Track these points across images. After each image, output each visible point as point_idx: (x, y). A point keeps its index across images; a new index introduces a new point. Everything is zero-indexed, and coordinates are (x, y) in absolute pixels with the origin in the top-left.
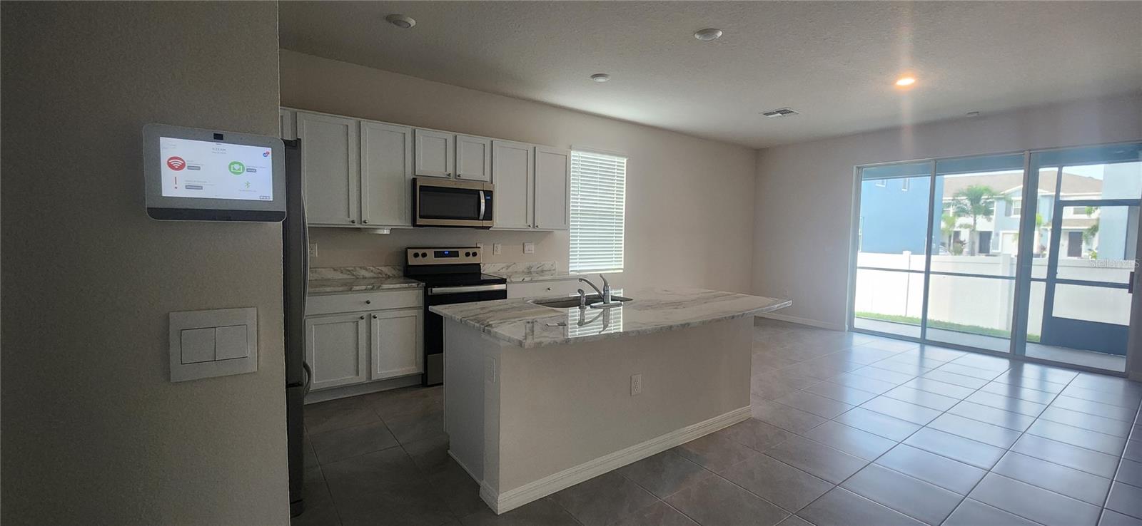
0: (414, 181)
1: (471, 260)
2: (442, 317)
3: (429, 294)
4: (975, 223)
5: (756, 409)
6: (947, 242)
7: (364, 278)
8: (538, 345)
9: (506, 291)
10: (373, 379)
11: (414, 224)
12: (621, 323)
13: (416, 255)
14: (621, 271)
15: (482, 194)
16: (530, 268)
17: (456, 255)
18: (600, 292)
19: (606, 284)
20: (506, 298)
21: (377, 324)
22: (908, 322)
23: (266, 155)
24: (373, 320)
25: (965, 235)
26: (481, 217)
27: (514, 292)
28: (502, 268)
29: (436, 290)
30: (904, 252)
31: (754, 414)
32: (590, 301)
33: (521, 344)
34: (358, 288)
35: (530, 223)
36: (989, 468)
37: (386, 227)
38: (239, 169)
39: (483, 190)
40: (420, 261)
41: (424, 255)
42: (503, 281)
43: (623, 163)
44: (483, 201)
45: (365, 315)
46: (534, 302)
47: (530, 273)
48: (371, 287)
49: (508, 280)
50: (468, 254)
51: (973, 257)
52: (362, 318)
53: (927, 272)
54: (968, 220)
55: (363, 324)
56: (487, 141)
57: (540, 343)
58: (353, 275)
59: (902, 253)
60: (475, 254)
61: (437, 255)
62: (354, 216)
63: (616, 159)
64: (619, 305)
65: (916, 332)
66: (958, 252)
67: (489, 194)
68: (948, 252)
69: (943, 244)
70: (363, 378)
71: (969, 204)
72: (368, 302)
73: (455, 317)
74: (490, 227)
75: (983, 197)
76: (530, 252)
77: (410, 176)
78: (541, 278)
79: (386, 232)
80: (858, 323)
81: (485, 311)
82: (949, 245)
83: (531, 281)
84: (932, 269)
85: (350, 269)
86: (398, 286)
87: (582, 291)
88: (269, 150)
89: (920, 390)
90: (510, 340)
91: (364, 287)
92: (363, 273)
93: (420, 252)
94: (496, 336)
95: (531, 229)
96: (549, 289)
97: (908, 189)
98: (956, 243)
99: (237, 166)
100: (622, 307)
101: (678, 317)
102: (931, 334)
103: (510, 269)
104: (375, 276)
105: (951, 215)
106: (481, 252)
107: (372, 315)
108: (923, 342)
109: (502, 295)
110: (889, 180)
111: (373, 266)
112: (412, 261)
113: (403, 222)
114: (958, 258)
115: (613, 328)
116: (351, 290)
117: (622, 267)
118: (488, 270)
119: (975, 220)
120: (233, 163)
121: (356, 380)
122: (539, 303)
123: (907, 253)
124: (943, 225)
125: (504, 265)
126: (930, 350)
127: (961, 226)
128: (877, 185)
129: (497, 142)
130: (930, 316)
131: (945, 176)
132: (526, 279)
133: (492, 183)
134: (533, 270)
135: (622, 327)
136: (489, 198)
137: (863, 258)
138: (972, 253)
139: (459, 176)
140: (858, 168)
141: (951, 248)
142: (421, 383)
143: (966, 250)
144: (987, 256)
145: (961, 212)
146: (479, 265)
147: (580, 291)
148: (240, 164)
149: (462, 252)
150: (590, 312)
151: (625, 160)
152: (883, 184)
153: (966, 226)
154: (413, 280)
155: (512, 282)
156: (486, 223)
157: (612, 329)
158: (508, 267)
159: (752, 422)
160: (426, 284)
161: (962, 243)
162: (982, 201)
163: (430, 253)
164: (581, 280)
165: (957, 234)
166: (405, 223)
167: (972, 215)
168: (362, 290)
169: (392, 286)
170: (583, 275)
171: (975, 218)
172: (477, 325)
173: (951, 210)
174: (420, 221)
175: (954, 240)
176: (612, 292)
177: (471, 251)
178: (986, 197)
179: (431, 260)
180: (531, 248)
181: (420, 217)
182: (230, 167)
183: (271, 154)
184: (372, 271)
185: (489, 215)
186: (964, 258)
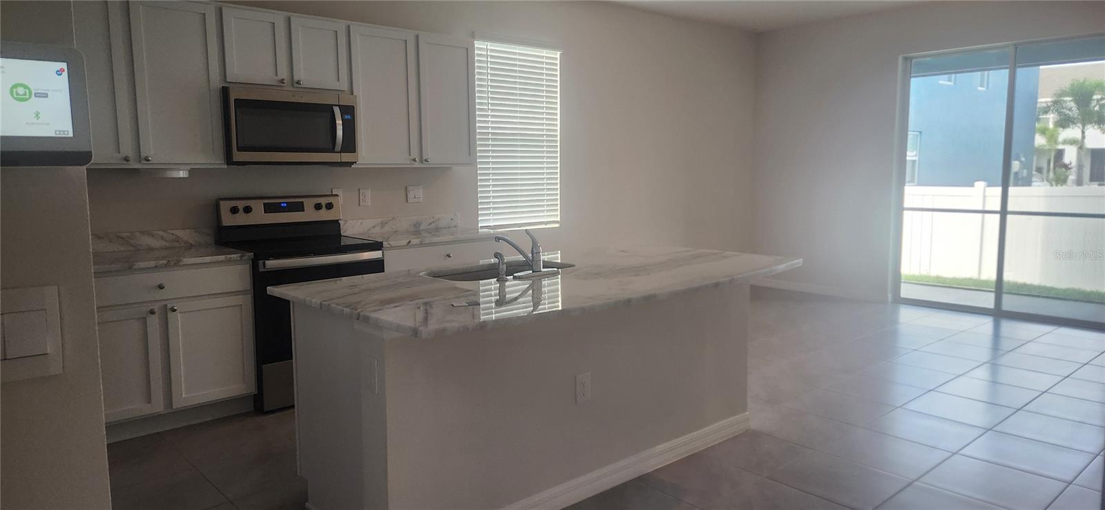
0: (225, 92)
1: (324, 215)
2: (289, 301)
3: (261, 270)
4: (1083, 137)
5: (757, 417)
6: (1045, 165)
7: (150, 249)
8: (440, 334)
9: (383, 260)
10: (174, 408)
11: (229, 160)
12: (560, 299)
13: (234, 210)
14: (557, 225)
15: (337, 111)
16: (417, 225)
17: (299, 207)
18: (525, 256)
19: (535, 244)
20: (384, 271)
21: (178, 321)
22: (975, 286)
23: (59, 72)
24: (170, 315)
25: (1070, 156)
26: (338, 147)
27: (396, 262)
28: (374, 227)
29: (272, 264)
30: (976, 184)
31: (754, 424)
32: (513, 269)
33: (415, 332)
34: (142, 265)
35: (415, 154)
36: (1069, 478)
37: (182, 167)
38: (25, 94)
39: (338, 106)
40: (241, 219)
41: (248, 210)
42: (377, 246)
43: (556, 59)
44: (339, 122)
45: (156, 307)
46: (429, 274)
47: (417, 232)
48: (165, 262)
49: (385, 244)
50: (318, 207)
51: (1080, 187)
52: (152, 312)
53: (1004, 212)
54: (1073, 132)
55: (154, 323)
56: (341, 25)
57: (444, 330)
58: (132, 245)
59: (972, 186)
60: (329, 206)
61: (269, 208)
62: (127, 149)
63: (545, 53)
64: (555, 274)
65: (988, 301)
66: (1061, 180)
67: (349, 111)
68: (1046, 182)
69: (1039, 170)
70: (158, 406)
71: (1075, 109)
72: (161, 287)
73: (311, 302)
74: (353, 163)
75: (1095, 97)
76: (416, 200)
77: (216, 83)
78: (435, 239)
79: (182, 174)
80: (906, 291)
81: (356, 290)
82: (1048, 171)
83: (421, 244)
84: (1010, 208)
85: (125, 235)
86: (208, 259)
87: (500, 255)
88: (64, 65)
89: (994, 382)
90: (398, 328)
91: (152, 264)
92: (147, 241)
93: (241, 205)
94: (378, 325)
95: (417, 165)
96: (449, 256)
97: (987, 88)
98: (1057, 169)
99: (21, 90)
100: (559, 276)
101: (641, 286)
102: (1009, 303)
103: (387, 228)
104: (167, 244)
105: (1051, 126)
106: (339, 202)
107: (169, 306)
108: (998, 314)
109: (377, 266)
110: (958, 75)
111: (164, 231)
112: (228, 220)
113: (210, 158)
114: (1059, 190)
115: (546, 306)
116: (130, 268)
117: (558, 219)
118: (352, 229)
119: (1083, 133)
120: (15, 86)
121: (147, 410)
122: (437, 275)
123: (980, 185)
124: (1040, 141)
125: (379, 220)
126: (1008, 327)
127: (1065, 142)
128: (941, 82)
129: (355, 27)
130: (1008, 276)
131: (1041, 67)
132: (415, 241)
133: (352, 94)
134: (422, 227)
135: (560, 304)
136: (349, 117)
137: (913, 194)
138: (1079, 182)
139: (298, 83)
140: (906, 59)
141: (1051, 175)
142: (253, 409)
143: (1072, 177)
144: (1099, 185)
145: (1064, 122)
146: (336, 222)
147: (497, 255)
148: (25, 87)
149: (309, 204)
150: (514, 286)
151: (558, 55)
152: (949, 81)
153: (1072, 142)
154: (232, 250)
155: (391, 248)
156: (346, 157)
157: (545, 308)
158: (383, 224)
159: (752, 437)
160: (255, 255)
161: (1066, 167)
162: (1094, 103)
163: (258, 207)
164: (498, 239)
165: (1060, 154)
166: (214, 160)
167: (1080, 125)
168: (148, 268)
169: (199, 260)
170: (502, 233)
171: (1083, 128)
172: (347, 310)
173: (1051, 118)
174: (238, 156)
175: (1055, 163)
176: (545, 257)
177: (323, 201)
178: (1099, 97)
179: (259, 216)
180: (417, 194)
181: (239, 149)
182: (12, 94)
183: (66, 70)
184: (162, 238)
185: (350, 144)
186: (1069, 189)
